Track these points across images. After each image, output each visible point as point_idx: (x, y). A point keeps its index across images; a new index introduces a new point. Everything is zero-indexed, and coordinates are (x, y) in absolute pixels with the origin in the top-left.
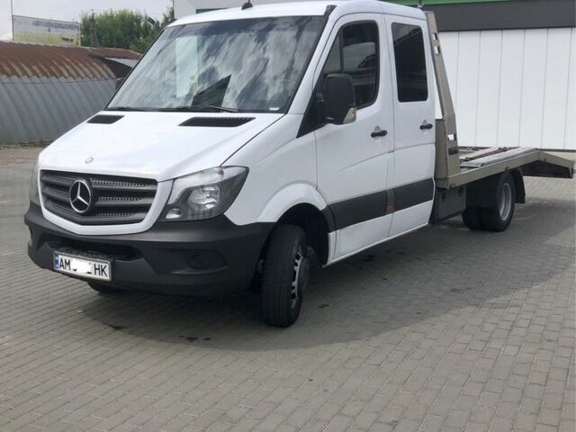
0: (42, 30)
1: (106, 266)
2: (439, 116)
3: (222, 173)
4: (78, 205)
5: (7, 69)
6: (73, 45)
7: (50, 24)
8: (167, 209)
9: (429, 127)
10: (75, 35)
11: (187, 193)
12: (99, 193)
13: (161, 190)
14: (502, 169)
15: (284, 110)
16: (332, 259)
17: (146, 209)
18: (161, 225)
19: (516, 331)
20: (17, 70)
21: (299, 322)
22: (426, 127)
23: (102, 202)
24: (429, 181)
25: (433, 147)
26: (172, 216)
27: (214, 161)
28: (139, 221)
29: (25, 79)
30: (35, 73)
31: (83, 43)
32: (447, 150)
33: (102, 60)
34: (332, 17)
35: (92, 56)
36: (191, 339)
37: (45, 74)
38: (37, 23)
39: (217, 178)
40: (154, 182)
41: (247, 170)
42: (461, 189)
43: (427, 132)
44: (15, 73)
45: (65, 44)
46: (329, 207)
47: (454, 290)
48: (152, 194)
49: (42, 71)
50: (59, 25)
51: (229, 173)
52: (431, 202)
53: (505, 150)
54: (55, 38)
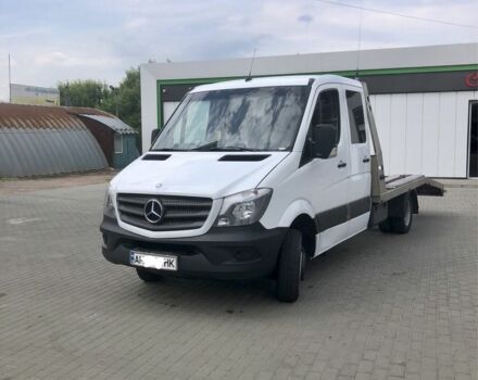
0: (32, 95)
1: (174, 260)
2: (373, 153)
3: (256, 192)
4: (152, 217)
5: (8, 123)
6: (54, 105)
7: (38, 90)
8: (219, 218)
9: (368, 160)
10: (56, 98)
11: (233, 207)
12: (168, 208)
13: (215, 205)
14: (406, 190)
15: (290, 149)
16: (318, 252)
17: (204, 219)
18: (214, 229)
19: (451, 300)
20: (15, 123)
21: (299, 298)
22: (366, 161)
23: (170, 215)
24: (368, 198)
25: (369, 174)
26: (222, 223)
27: (250, 184)
28: (199, 227)
29: (21, 130)
30: (28, 126)
31: (62, 104)
32: (377, 177)
33: (77, 116)
34: (314, 86)
35: (69, 113)
36: (230, 312)
37: (35, 126)
38: (28, 89)
39: (252, 196)
40: (210, 200)
41: (272, 191)
42: (385, 204)
43: (366, 164)
44: (13, 125)
45: (49, 105)
46: (317, 216)
47: (395, 274)
48: (209, 208)
49: (33, 124)
50: (44, 91)
51: (261, 193)
52: (369, 213)
53: (404, 177)
54: (41, 101)
